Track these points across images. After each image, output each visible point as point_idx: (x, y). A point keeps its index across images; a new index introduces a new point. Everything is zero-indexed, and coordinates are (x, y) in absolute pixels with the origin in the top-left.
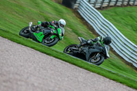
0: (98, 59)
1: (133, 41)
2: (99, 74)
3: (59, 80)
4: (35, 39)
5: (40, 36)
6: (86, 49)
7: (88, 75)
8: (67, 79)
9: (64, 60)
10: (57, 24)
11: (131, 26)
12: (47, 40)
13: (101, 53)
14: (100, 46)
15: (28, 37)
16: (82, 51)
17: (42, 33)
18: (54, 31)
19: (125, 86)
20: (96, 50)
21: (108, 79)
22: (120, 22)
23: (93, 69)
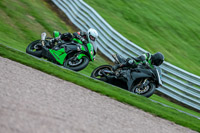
0: (147, 88)
1: (125, 34)
2: (75, 83)
3: (17, 93)
4: (52, 59)
5: (60, 54)
6: (126, 73)
7: (60, 85)
8: (28, 91)
9: (24, 64)
10: (85, 36)
11: (122, 13)
12: (73, 61)
13: (149, 79)
14: (148, 68)
15: (40, 56)
16: (121, 75)
17: (63, 50)
18: (83, 48)
19: (113, 101)
20: (142, 75)
21: (89, 91)
22: (106, 7)
23: (67, 76)
